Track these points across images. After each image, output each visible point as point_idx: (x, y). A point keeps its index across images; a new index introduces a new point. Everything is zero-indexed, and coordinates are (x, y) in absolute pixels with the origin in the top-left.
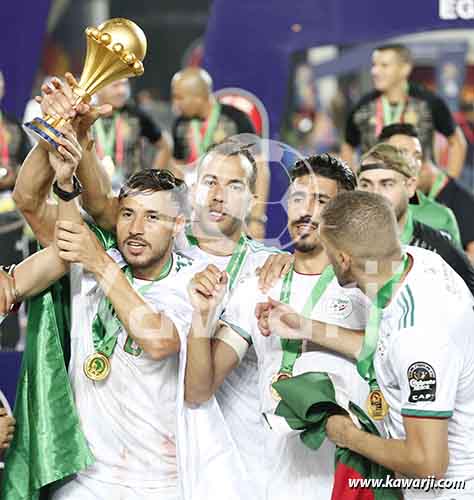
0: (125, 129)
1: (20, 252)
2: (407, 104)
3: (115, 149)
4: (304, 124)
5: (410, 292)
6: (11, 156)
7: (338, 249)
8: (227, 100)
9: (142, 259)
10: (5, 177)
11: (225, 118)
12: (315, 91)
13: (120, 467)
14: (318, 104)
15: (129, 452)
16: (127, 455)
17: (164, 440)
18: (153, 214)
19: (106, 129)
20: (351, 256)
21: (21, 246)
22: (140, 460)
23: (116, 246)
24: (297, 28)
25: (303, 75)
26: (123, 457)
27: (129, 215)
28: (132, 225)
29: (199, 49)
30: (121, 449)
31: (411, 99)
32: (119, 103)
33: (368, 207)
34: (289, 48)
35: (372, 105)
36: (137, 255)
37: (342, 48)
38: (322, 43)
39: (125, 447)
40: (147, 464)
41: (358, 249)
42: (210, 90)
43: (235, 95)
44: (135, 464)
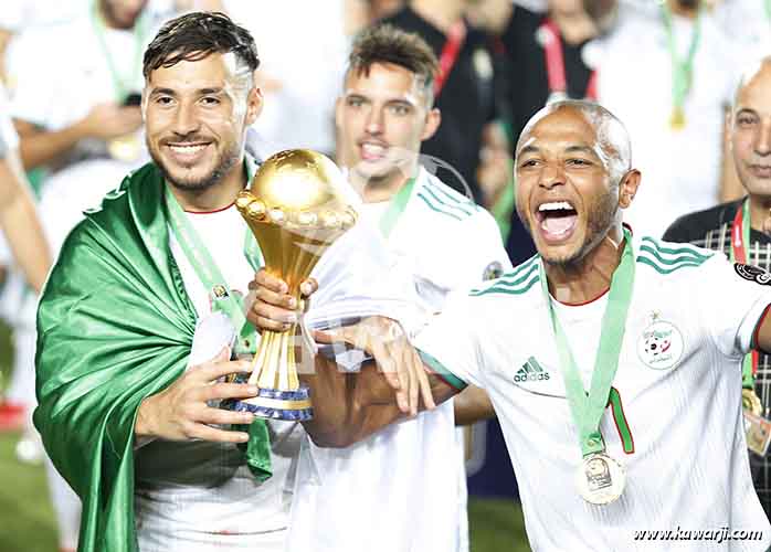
9: (199, 173)
18: (209, 96)
27: (166, 100)
28: (176, 116)
36: (189, 166)
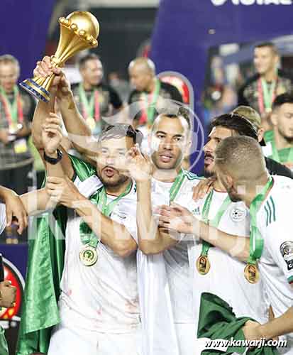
0: (100, 98)
1: (31, 180)
2: (277, 82)
3: (94, 111)
4: (216, 95)
5: (272, 202)
6: (24, 116)
7: (225, 174)
8: (166, 80)
10: (21, 130)
11: (163, 91)
12: (224, 73)
13: (97, 320)
14: (226, 82)
15: (103, 310)
16: (102, 312)
17: (126, 302)
19: (89, 98)
20: (233, 178)
21: (32, 175)
22: (111, 315)
23: (96, 174)
24: (212, 32)
25: (216, 62)
26: (99, 313)
29: (148, 46)
30: (98, 308)
31: (280, 79)
32: (97, 82)
33: (244, 146)
34: (206, 46)
35: (255, 84)
37: (241, 45)
38: (229, 42)
39: (100, 306)
40: (115, 318)
41: (238, 174)
42: (153, 73)
43: (172, 76)
44: (107, 318)
